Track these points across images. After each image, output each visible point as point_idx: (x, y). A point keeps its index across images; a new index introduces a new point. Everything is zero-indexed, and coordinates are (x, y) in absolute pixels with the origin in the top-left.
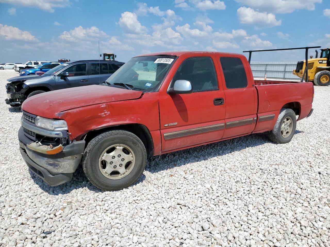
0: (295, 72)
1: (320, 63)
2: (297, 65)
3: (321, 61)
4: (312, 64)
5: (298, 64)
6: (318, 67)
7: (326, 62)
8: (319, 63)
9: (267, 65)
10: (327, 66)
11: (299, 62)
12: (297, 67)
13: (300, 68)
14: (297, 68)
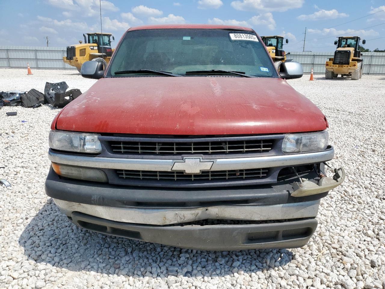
0: (66, 59)
1: (92, 49)
2: (67, 51)
3: (92, 47)
4: (84, 50)
5: (67, 49)
6: (91, 53)
7: (96, 48)
8: (90, 49)
9: (7, 50)
10: (99, 53)
11: (69, 47)
12: (67, 53)
13: (72, 54)
14: (67, 55)
